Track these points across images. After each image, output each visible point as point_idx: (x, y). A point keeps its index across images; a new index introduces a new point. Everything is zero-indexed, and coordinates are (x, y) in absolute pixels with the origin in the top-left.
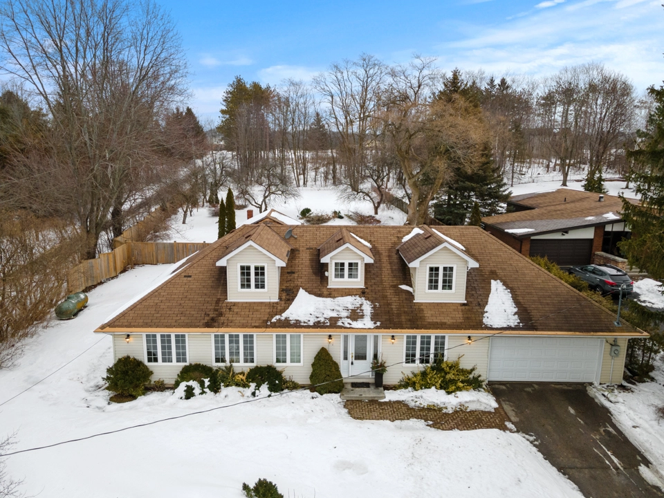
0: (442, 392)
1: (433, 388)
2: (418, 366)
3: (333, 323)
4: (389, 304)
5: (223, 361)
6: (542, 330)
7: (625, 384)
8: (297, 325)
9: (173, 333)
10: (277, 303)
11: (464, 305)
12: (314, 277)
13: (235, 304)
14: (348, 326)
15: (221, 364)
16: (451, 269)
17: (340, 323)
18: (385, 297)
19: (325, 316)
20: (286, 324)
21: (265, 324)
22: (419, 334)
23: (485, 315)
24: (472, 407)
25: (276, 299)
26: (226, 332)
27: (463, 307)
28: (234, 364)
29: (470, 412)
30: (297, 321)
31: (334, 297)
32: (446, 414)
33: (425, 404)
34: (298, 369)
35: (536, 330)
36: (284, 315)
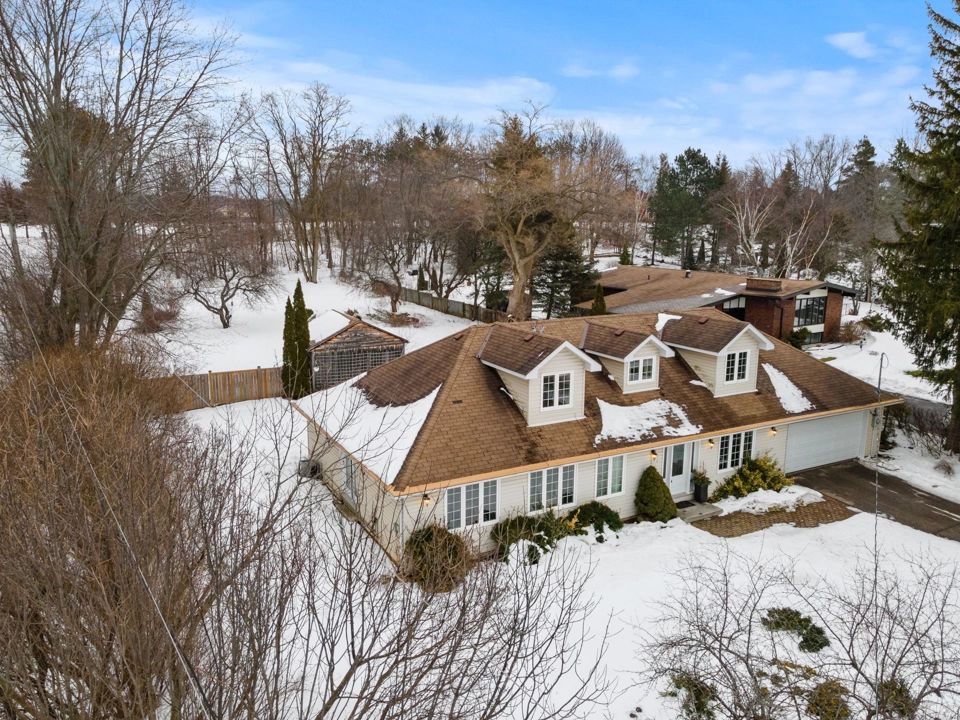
0: (771, 491)
1: (761, 489)
2: (730, 471)
3: (657, 435)
4: (695, 404)
5: (540, 507)
6: (832, 409)
7: (881, 453)
8: (624, 443)
9: (480, 480)
10: (585, 420)
11: (757, 393)
12: (601, 384)
13: (540, 429)
14: (676, 435)
15: (540, 512)
16: (745, 354)
17: (666, 434)
18: (685, 396)
19: (646, 427)
20: (611, 444)
21: (590, 449)
22: (730, 432)
23: (781, 401)
24: (807, 501)
25: (581, 417)
26: (544, 468)
27: (758, 396)
28: (555, 508)
29: (808, 505)
30: (622, 438)
31: (638, 404)
32: (791, 513)
33: (765, 508)
34: (620, 501)
35: (827, 409)
36: (605, 433)
